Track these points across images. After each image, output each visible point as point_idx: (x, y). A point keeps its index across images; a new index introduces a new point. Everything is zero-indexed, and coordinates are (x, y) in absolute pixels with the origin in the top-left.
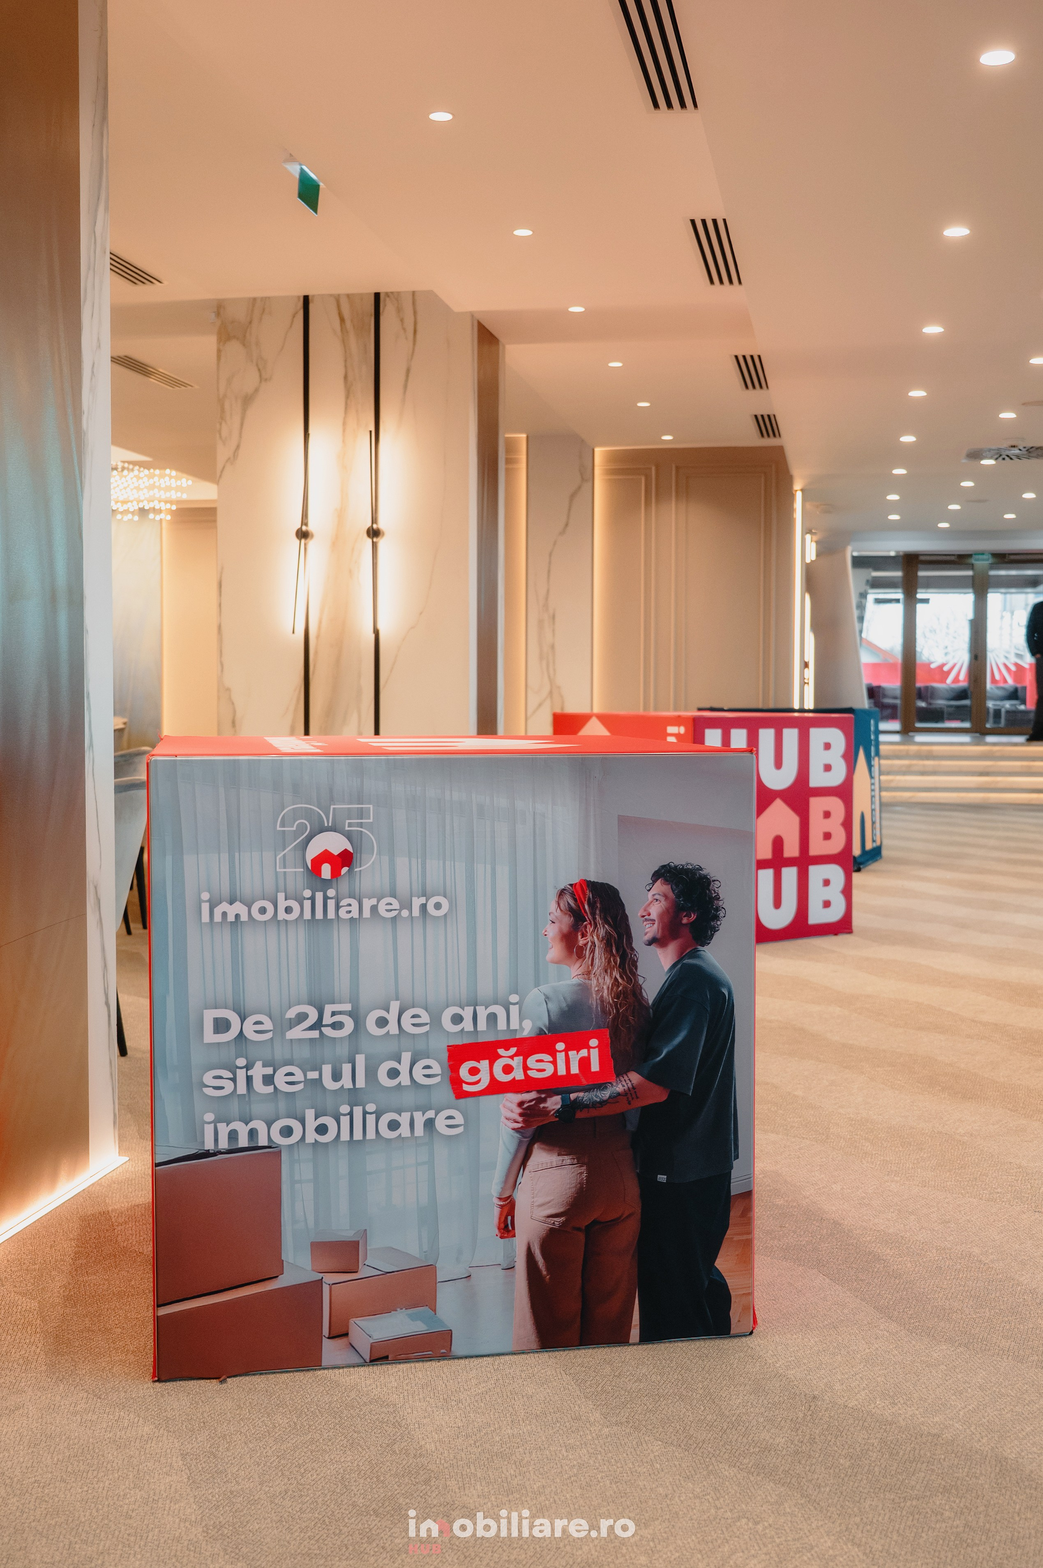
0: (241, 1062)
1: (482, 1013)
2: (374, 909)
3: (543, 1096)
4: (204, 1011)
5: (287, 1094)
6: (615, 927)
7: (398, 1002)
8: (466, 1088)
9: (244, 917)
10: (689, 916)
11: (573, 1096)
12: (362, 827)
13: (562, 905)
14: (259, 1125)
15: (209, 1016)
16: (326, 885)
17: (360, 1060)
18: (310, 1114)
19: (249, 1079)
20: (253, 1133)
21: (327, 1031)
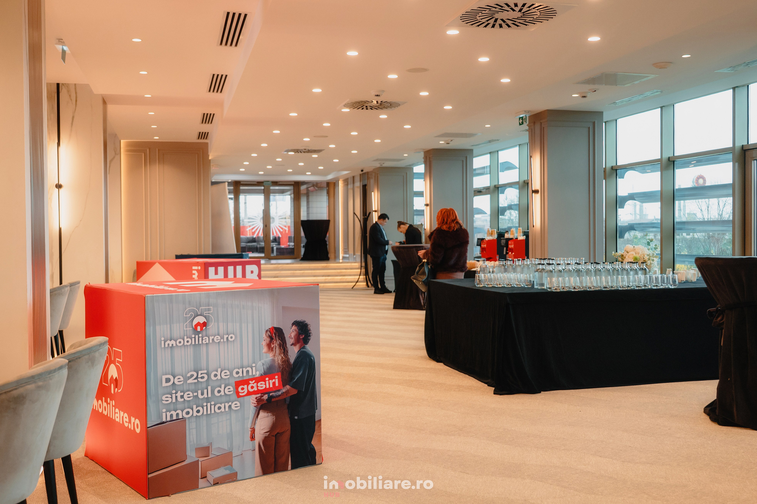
0: (174, 392)
1: (245, 370)
2: (213, 340)
3: (262, 395)
4: (163, 376)
5: (188, 401)
6: (282, 341)
7: (220, 369)
8: (240, 394)
9: (174, 345)
10: (302, 336)
11: (271, 394)
12: (209, 314)
13: (267, 335)
14: (179, 412)
15: (164, 378)
16: (199, 333)
17: (209, 388)
18: (195, 407)
19: (176, 397)
20: (177, 414)
21: (200, 380)
